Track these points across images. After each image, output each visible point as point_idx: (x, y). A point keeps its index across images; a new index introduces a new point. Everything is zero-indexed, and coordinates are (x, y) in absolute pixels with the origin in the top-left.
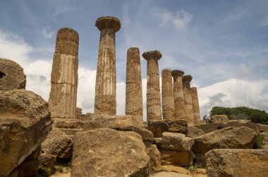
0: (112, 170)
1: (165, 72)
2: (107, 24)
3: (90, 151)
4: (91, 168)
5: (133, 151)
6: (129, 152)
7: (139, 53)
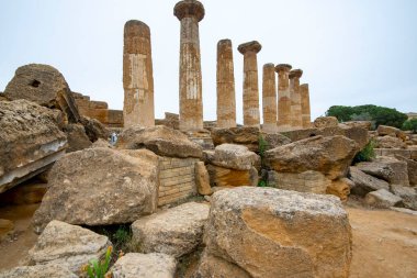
0: (87, 209)
1: (268, 68)
2: (187, 11)
3: (66, 181)
4: (60, 205)
5: (128, 180)
6: (121, 182)
7: (230, 45)
